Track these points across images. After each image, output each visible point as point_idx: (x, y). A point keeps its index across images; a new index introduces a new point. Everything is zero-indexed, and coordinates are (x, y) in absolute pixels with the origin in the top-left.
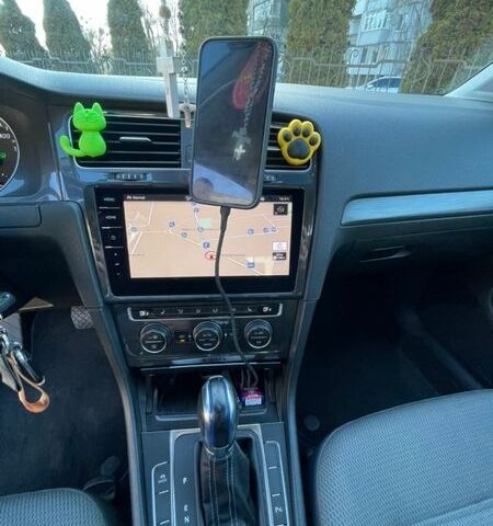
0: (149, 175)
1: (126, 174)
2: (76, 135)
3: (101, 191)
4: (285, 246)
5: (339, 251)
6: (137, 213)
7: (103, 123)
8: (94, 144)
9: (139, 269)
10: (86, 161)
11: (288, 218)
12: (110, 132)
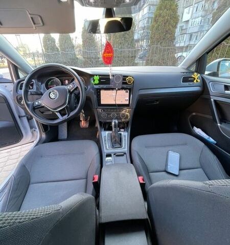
0: (105, 86)
1: (101, 86)
2: (94, 80)
3: (97, 89)
4: (128, 98)
5: (139, 100)
6: (102, 92)
7: (98, 78)
8: (97, 82)
9: (103, 102)
10: (95, 84)
11: (128, 93)
12: (99, 80)
